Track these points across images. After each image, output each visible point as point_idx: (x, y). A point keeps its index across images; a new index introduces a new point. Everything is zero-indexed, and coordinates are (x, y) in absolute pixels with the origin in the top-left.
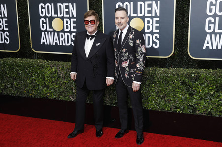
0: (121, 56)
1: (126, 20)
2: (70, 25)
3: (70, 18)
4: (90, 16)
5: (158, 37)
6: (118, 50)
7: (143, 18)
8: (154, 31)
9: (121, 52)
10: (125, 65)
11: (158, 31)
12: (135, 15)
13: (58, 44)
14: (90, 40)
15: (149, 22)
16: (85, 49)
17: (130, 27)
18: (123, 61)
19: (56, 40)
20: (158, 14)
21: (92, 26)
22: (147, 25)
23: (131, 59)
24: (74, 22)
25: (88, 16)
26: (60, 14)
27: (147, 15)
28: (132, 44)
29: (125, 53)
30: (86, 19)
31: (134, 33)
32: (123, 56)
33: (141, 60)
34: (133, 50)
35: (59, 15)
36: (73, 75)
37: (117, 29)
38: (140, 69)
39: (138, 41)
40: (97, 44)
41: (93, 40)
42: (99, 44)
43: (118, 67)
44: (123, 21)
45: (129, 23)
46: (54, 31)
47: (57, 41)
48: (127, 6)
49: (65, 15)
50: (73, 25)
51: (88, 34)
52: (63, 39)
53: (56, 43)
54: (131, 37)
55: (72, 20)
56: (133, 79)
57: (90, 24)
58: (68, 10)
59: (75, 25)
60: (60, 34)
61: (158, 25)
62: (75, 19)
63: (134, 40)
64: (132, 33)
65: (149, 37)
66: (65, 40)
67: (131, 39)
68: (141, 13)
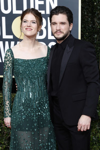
2: (46, 28)
58: (42, 3)
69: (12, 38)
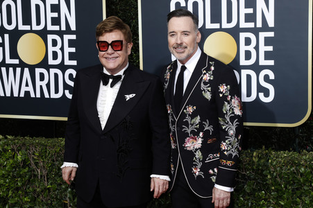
0: (182, 123)
1: (194, 40)
2: (62, 49)
3: (60, 33)
4: (111, 31)
5: (272, 76)
6: (176, 110)
7: (235, 32)
8: (262, 62)
9: (184, 115)
10: (194, 144)
11: (271, 63)
12: (217, 26)
13: (32, 95)
14: (112, 86)
15: (248, 42)
16: (99, 109)
17: (204, 55)
18: (187, 135)
19: (27, 85)
20: (271, 24)
21: (116, 54)
22: (243, 48)
23: (208, 130)
24: (71, 43)
25: (106, 31)
26: (38, 23)
27: (243, 25)
28: (208, 96)
29: (193, 116)
30: (102, 39)
31: (213, 68)
32: (187, 124)
33: (231, 132)
34: (212, 110)
35: (35, 27)
36: (67, 171)
37: (173, 59)
38: (231, 155)
39: (223, 88)
40: (128, 97)
41: (118, 86)
42: (131, 96)
43: (176, 150)
44: (187, 40)
45: (201, 45)
46: (23, 65)
47: (30, 89)
48: (195, 5)
49: (50, 27)
50: (68, 50)
51: (105, 71)
52: (44, 84)
53: (27, 93)
54: (207, 77)
55: (67, 37)
56: (214, 179)
57: (110, 50)
58: (56, 15)
59: (73, 50)
60: (38, 71)
61: (270, 48)
62: (73, 37)
63: (214, 85)
64: (208, 70)
65: (249, 77)
66: (48, 85)
67: (205, 83)
68: (229, 20)
69: (18, 63)
